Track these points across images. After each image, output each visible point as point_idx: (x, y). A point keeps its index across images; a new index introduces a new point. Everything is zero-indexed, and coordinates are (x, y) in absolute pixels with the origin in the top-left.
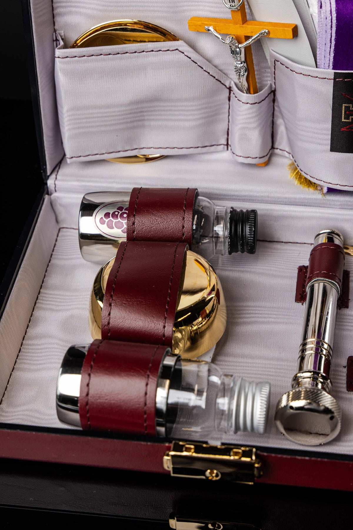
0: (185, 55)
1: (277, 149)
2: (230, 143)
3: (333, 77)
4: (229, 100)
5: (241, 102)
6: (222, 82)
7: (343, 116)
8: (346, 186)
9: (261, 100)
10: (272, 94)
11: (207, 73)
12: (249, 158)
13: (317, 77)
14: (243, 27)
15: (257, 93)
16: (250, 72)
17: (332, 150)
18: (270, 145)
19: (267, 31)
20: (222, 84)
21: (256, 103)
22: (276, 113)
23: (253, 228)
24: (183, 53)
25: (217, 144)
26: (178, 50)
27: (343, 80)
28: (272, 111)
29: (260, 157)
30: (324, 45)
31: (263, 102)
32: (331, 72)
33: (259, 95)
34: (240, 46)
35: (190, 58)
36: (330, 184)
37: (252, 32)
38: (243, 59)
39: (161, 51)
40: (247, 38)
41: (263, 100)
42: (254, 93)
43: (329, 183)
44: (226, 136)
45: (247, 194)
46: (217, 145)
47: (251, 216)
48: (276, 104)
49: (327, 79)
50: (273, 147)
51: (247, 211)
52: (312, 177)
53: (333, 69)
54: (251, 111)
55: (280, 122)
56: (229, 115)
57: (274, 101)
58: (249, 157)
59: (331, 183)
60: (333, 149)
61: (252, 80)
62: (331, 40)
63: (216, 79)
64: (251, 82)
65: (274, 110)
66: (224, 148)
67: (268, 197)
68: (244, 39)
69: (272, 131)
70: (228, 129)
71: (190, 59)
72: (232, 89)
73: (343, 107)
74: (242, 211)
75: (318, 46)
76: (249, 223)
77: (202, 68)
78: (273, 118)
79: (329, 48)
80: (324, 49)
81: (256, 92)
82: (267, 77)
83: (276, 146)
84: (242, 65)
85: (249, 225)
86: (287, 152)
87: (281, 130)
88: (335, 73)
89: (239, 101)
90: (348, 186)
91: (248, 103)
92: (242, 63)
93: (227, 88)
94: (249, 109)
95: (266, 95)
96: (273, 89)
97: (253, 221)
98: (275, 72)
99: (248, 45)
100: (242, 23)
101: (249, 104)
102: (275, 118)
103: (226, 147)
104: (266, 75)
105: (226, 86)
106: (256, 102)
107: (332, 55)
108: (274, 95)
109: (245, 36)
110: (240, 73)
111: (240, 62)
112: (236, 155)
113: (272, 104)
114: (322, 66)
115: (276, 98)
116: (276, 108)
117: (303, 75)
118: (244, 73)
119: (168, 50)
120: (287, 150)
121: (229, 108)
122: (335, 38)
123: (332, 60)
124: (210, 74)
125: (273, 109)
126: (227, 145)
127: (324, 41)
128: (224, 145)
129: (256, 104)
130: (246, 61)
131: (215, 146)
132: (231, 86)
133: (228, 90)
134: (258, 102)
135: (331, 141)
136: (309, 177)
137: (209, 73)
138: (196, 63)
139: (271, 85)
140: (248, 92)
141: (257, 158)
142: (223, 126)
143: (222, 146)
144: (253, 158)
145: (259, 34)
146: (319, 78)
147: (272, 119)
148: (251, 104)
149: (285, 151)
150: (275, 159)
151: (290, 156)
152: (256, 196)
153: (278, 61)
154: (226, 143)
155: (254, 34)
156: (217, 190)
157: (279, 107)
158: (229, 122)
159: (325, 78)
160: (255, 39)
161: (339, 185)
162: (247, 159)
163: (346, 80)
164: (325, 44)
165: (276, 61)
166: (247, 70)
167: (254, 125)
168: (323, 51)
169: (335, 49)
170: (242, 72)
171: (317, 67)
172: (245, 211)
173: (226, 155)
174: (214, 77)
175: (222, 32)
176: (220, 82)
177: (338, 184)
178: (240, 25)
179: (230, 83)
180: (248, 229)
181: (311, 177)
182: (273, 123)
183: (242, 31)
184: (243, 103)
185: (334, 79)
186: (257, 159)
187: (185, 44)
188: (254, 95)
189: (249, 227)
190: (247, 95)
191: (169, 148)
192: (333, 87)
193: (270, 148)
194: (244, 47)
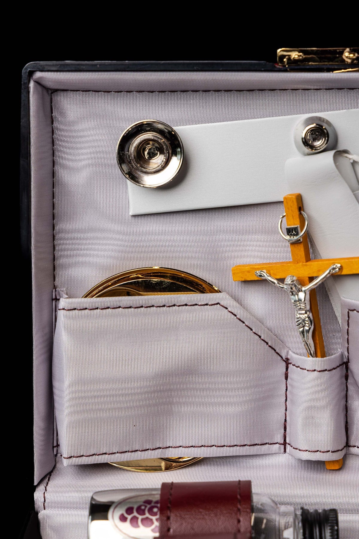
0: (230, 312)
1: (354, 446)
2: (288, 441)
4: (286, 378)
5: (306, 371)
6: (277, 351)
9: (332, 367)
10: (345, 366)
11: (257, 337)
12: (318, 453)
14: (306, 265)
15: (326, 356)
16: (317, 328)
18: (344, 440)
19: (339, 265)
20: (277, 353)
21: (326, 370)
22: (350, 393)
24: (227, 308)
25: (269, 442)
26: (220, 304)
28: (345, 392)
29: (333, 450)
31: (334, 371)
33: (329, 359)
34: (303, 289)
35: (235, 316)
37: (319, 271)
38: (308, 307)
39: (198, 305)
41: (334, 369)
44: (283, 431)
46: (271, 444)
48: (349, 380)
50: (348, 445)
54: (319, 381)
55: (356, 405)
56: (286, 400)
57: (347, 376)
58: (318, 451)
63: (270, 346)
64: (318, 341)
65: (347, 391)
66: (280, 447)
68: (308, 282)
69: (345, 419)
70: (286, 420)
71: (236, 317)
72: (291, 361)
77: (251, 330)
78: (347, 401)
81: (323, 356)
82: (336, 343)
83: (353, 441)
84: (306, 315)
89: (303, 369)
91: (315, 370)
92: (306, 313)
93: (284, 360)
94: (317, 378)
95: (338, 365)
96: (345, 360)
97: (334, 520)
98: (348, 330)
100: (305, 261)
101: (317, 371)
102: (349, 402)
103: (282, 447)
105: (282, 358)
106: (326, 368)
108: (347, 368)
109: (308, 277)
111: (304, 312)
112: (299, 450)
113: (345, 381)
115: (349, 371)
116: (350, 387)
118: (309, 326)
119: (207, 305)
121: (287, 390)
124: (262, 338)
126: (285, 444)
128: (281, 444)
129: (326, 372)
130: (311, 310)
131: (267, 445)
132: (289, 357)
133: (284, 364)
134: (328, 369)
137: (260, 337)
138: (244, 323)
139: (342, 355)
140: (315, 356)
141: (329, 451)
142: (279, 416)
143: (277, 446)
144: (323, 452)
147: (345, 403)
148: (320, 371)
150: (352, 462)
153: (353, 310)
154: (282, 441)
155: (321, 272)
157: (354, 384)
158: (286, 410)
162: (315, 453)
165: (351, 310)
170: (307, 325)
172: (320, 511)
173: (282, 459)
174: (267, 343)
176: (275, 350)
178: (303, 262)
182: (347, 407)
183: (305, 271)
184: (308, 371)
186: (329, 453)
187: (228, 297)
188: (322, 359)
190: (313, 358)
191: (205, 446)
193: (345, 445)
194: (308, 290)
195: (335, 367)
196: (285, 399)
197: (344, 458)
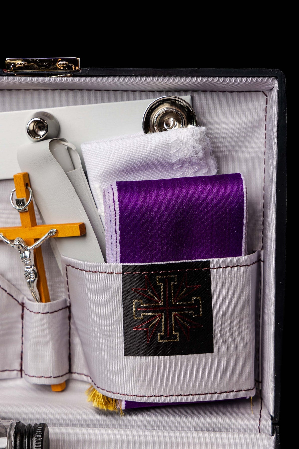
1: (75, 373)
2: (23, 369)
3: (121, 271)
4: (23, 318)
5: (33, 313)
6: (14, 297)
7: (134, 312)
8: (144, 396)
9: (54, 310)
10: (68, 310)
12: (43, 378)
13: (105, 272)
14: (32, 229)
15: (50, 302)
16: (41, 279)
17: (126, 354)
18: (67, 367)
19: (55, 230)
20: (14, 299)
21: (48, 313)
22: (72, 332)
23: (40, 437)
25: (9, 369)
27: (132, 272)
28: (68, 330)
29: (54, 376)
30: (110, 238)
31: (56, 313)
32: (117, 266)
33: (51, 304)
34: (28, 248)
36: (127, 396)
37: (41, 234)
38: (33, 263)
40: (36, 240)
41: (56, 311)
42: (46, 302)
43: (126, 395)
44: (20, 360)
46: (10, 371)
47: (39, 430)
48: (72, 321)
49: (115, 273)
50: (70, 372)
51: (36, 425)
52: (109, 392)
53: (121, 262)
54: (43, 322)
55: (76, 341)
57: (70, 318)
58: (42, 377)
59: (128, 395)
60: (128, 352)
61: (43, 289)
62: (116, 230)
63: (8, 293)
64: (42, 290)
65: (70, 329)
66: (17, 374)
69: (68, 352)
70: (22, 352)
72: (25, 305)
73: (134, 303)
74: (30, 425)
75: (107, 245)
76: (36, 435)
78: (70, 337)
79: (115, 240)
80: (110, 241)
81: (48, 300)
82: (62, 292)
83: (74, 369)
84: (31, 269)
85: (36, 437)
86: (85, 375)
87: (78, 351)
88: (122, 266)
89: (31, 312)
90: (146, 397)
91: (39, 313)
92: (31, 267)
93: (20, 304)
94: (41, 320)
95: (60, 308)
96: (68, 305)
97: (41, 432)
98: (67, 281)
99: (37, 246)
100: (31, 226)
101: (41, 313)
102: (72, 337)
103: (19, 373)
104: (60, 290)
105: (19, 302)
106: (48, 311)
107: (119, 246)
108: (70, 311)
109: (34, 239)
110: (30, 278)
111: (29, 266)
112: (29, 376)
113: (68, 321)
114: (111, 261)
115: (71, 314)
116: (72, 327)
117: (92, 272)
120: (85, 372)
121: (23, 328)
122: (120, 227)
123: (119, 253)
125: (68, 328)
126: (21, 370)
127: (110, 232)
128: (18, 371)
129: (49, 314)
130: (35, 265)
131: (8, 372)
132: (24, 302)
133: (20, 307)
134: (50, 312)
135: (124, 344)
136: (106, 392)
139: (65, 301)
142: (17, 348)
143: (15, 372)
144: (47, 378)
145: (47, 234)
146: (107, 273)
147: (68, 338)
148: (43, 314)
149: (83, 374)
150: (73, 385)
151: (88, 379)
153: (69, 265)
154: (19, 369)
157: (74, 323)
158: (23, 344)
159: (114, 273)
160: (43, 240)
161: (137, 395)
163: (134, 273)
164: (111, 236)
165: (67, 265)
167: (47, 339)
168: (110, 244)
169: (120, 239)
171: (106, 262)
172: (33, 424)
173: (20, 382)
174: (6, 291)
176: (12, 296)
177: (135, 395)
178: (29, 227)
179: (23, 298)
180: (35, 441)
181: (107, 391)
182: (70, 343)
183: (31, 234)
184: (34, 313)
185: (123, 273)
186: (51, 378)
188: (46, 303)
189: (36, 440)
190: (38, 303)
192: (122, 282)
193: (67, 371)
194: (33, 248)
195: (56, 310)
196: (21, 335)
197: (67, 382)
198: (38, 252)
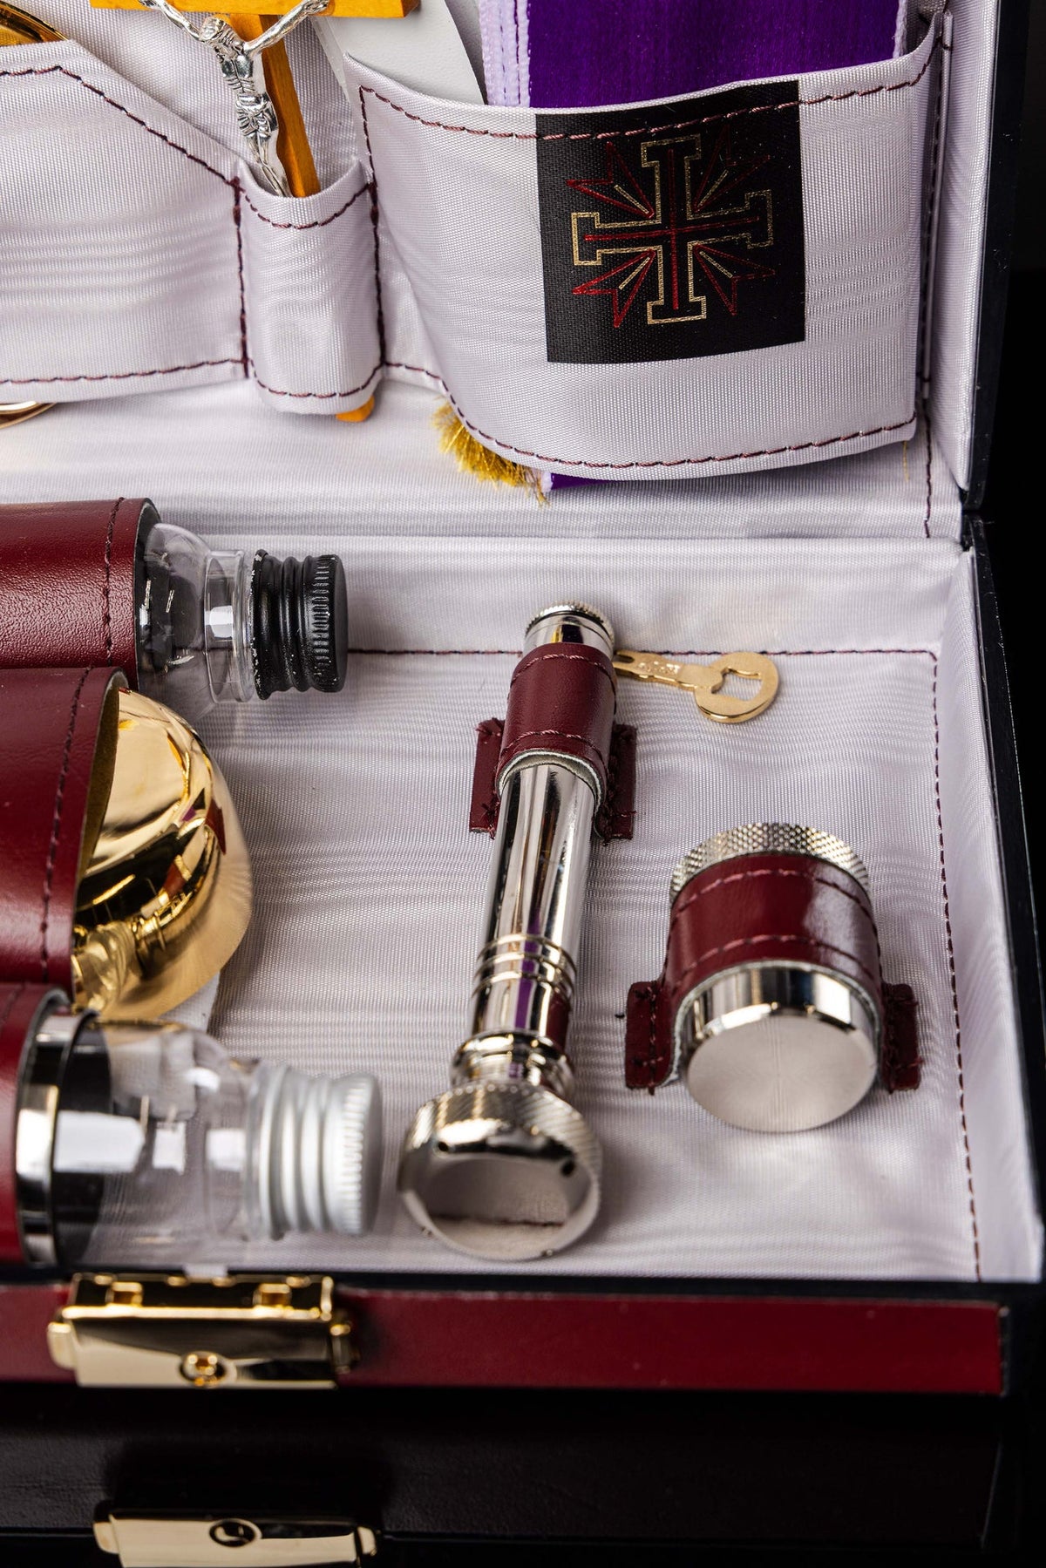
0: (86, 86)
1: (399, 365)
2: (250, 355)
3: (533, 130)
4: (237, 219)
5: (270, 225)
6: (210, 164)
7: (576, 249)
8: (607, 465)
9: (332, 214)
10: (368, 194)
11: (158, 139)
12: (311, 397)
13: (486, 132)
15: (319, 190)
16: (289, 127)
17: (552, 357)
18: (375, 353)
20: (210, 169)
21: (316, 223)
22: (383, 254)
23: (325, 611)
24: (78, 78)
25: (211, 359)
26: (61, 69)
27: (566, 136)
28: (374, 249)
29: (346, 390)
30: (497, 34)
31: (337, 219)
32: (525, 116)
33: (321, 199)
34: (247, 46)
35: (101, 94)
36: (557, 463)
37: (281, 3)
38: (261, 88)
39: (9, 74)
40: (269, 20)
41: (336, 215)
42: (308, 194)
43: (556, 460)
44: (238, 334)
45: (310, 508)
46: (213, 364)
47: (320, 575)
48: (381, 226)
49: (516, 136)
50: (384, 362)
51: (309, 560)
52: (505, 446)
53: (533, 104)
54: (302, 250)
55: (397, 281)
56: (241, 268)
57: (375, 216)
58: (309, 395)
59: (560, 461)
60: (558, 352)
61: (297, 154)
62: (516, 14)
63: (190, 157)
64: (293, 158)
65: (377, 246)
66: (234, 371)
67: (377, 515)
68: (258, 25)
69: (377, 309)
70: (243, 311)
71: (102, 97)
72: (241, 185)
73: (574, 222)
74: (291, 561)
75: (485, 38)
76: (314, 595)
77: (142, 123)
78: (377, 269)
79: (514, 42)
80: (497, 43)
81: (313, 188)
82: (348, 142)
83: (395, 355)
84: (259, 107)
85: (314, 602)
86: (428, 374)
87: (404, 309)
88: (538, 117)
89: (264, 219)
90: (612, 466)
91: (290, 226)
92: (258, 101)
93: (228, 183)
94: (295, 244)
95: (348, 200)
96: (369, 180)
97: (325, 588)
98: (365, 125)
99: (271, 42)
101: (295, 227)
102: (383, 270)
103: (240, 367)
104: (341, 136)
105: (223, 178)
106: (315, 220)
107: (525, 61)
108: (375, 198)
109: (261, 16)
110: (256, 131)
111: (253, 99)
112: (271, 391)
113: (371, 226)
114: (500, 98)
115: (379, 206)
116: (383, 239)
117: (445, 127)
118: (267, 131)
119: (30, 71)
120: (428, 366)
121: (240, 246)
122: (528, 9)
123: (526, 77)
124: (170, 140)
125: (374, 243)
126: (245, 360)
127: (497, 19)
128: (236, 362)
129: (317, 227)
130: (271, 94)
131: (206, 367)
132: (238, 176)
133: (230, 190)
134: (320, 220)
135: (548, 330)
136: (496, 444)
137: (164, 138)
138: (122, 108)
139: (361, 170)
140: (289, 190)
141: (335, 394)
142: (227, 303)
143: (229, 365)
144: (322, 397)
145: (301, 8)
146: (491, 135)
147: (374, 272)
148: (301, 228)
149: (423, 370)
150: (393, 398)
151: (437, 385)
152: (340, 516)
153: (370, 90)
154: (239, 356)
155: (286, 7)
156: (216, 500)
157: (389, 234)
158: (242, 289)
159: (511, 135)
160: (289, 24)
161: (585, 463)
162: (305, 399)
163: (573, 137)
164: (501, 28)
165: (365, 89)
166: (278, 121)
167: (315, 295)
168: (498, 49)
169: (530, 41)
170: (263, 129)
171: (486, 102)
172: (301, 560)
173: (244, 391)
174: (184, 151)
175: (191, 8)
176: (204, 164)
177: (581, 463)
179: (236, 165)
180: (311, 613)
181: (499, 444)
182: (378, 284)
183: (249, 1)
184: (274, 225)
185: (539, 136)
186: (334, 398)
187: (79, 49)
188: (307, 199)
189: (314, 610)
190: (285, 199)
191: (61, 379)
192: (538, 162)
193: (376, 362)
194: (259, 49)
195: (339, 208)
196: (238, 265)
197: (377, 396)
198: (273, 57)
